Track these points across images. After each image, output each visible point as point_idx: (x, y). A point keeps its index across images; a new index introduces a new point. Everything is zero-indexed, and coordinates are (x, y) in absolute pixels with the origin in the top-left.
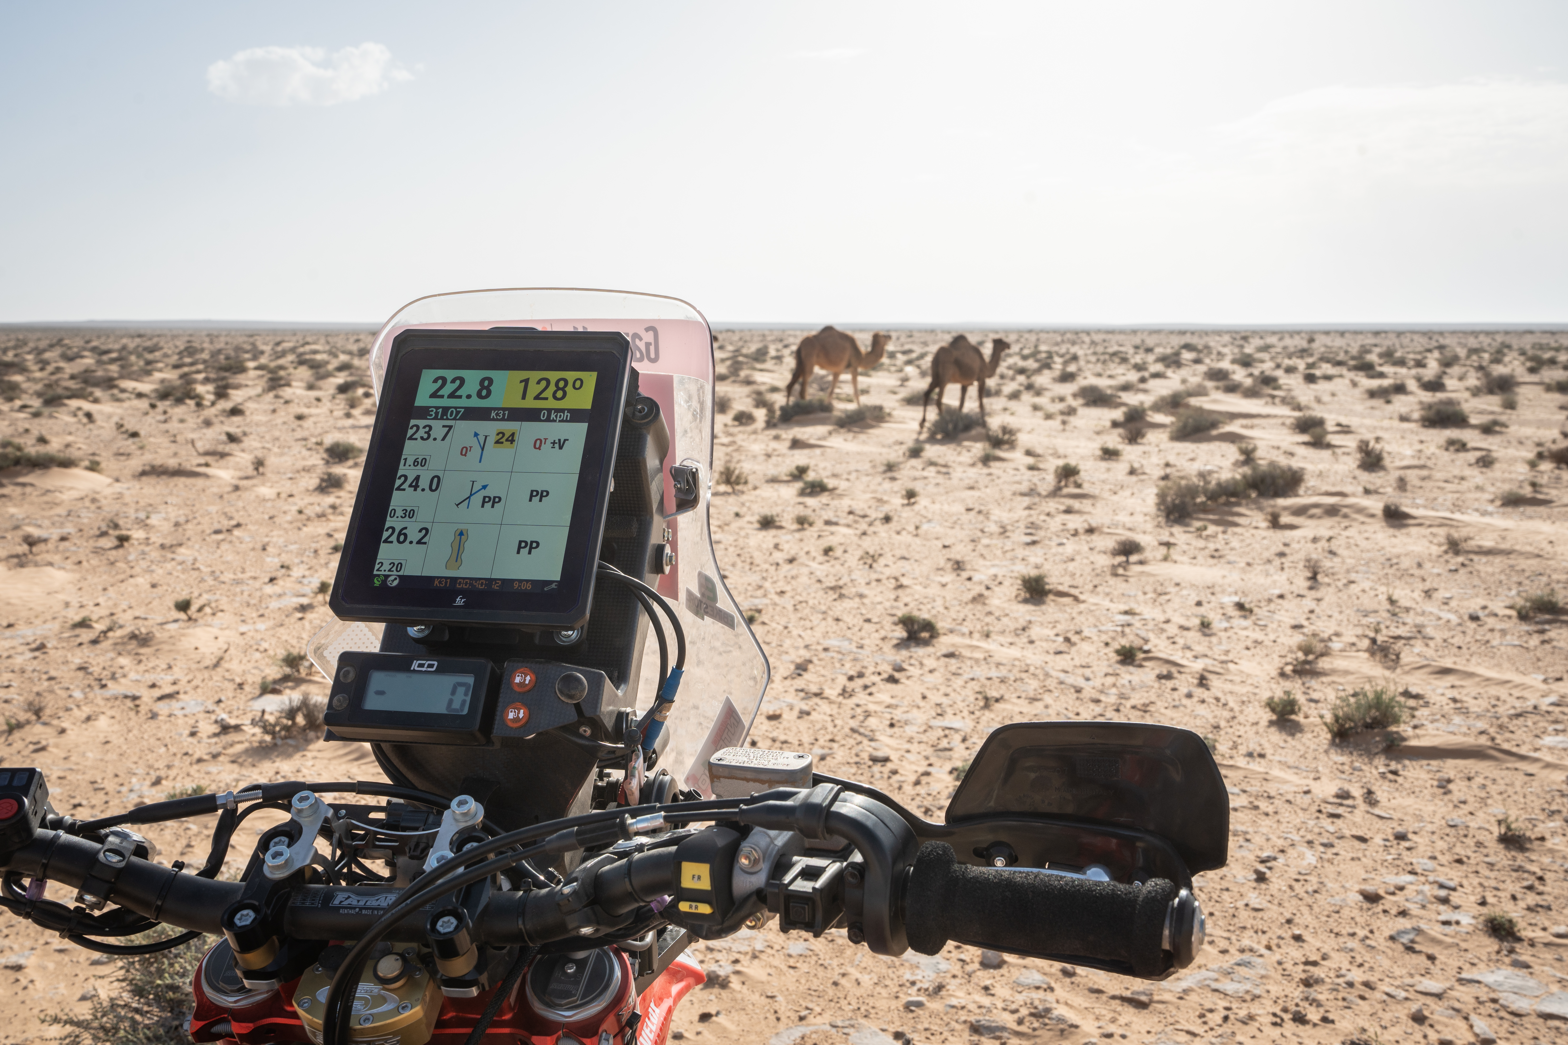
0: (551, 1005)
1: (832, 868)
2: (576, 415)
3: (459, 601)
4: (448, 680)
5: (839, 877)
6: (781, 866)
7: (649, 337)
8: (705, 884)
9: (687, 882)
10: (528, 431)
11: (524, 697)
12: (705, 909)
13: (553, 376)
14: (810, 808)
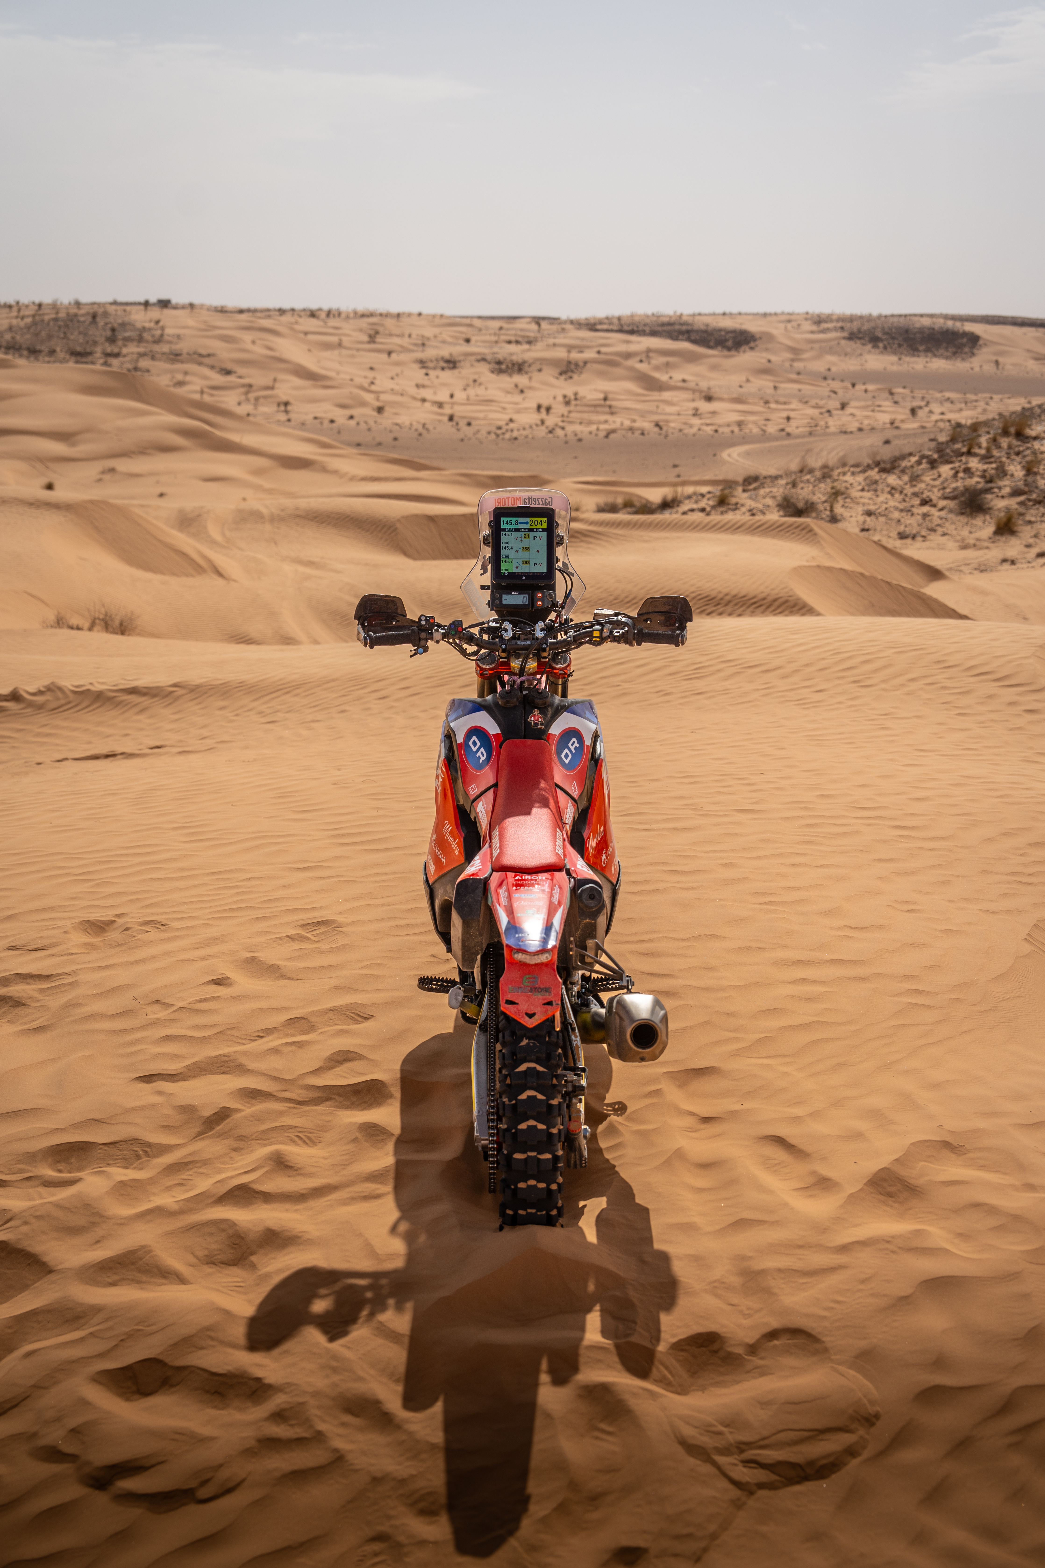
0: (557, 664)
1: (621, 631)
2: (543, 530)
3: (524, 578)
4: (522, 596)
5: (623, 633)
6: (611, 632)
7: (550, 500)
8: (598, 635)
9: (595, 635)
10: (532, 534)
11: (541, 599)
12: (598, 639)
13: (534, 519)
14: (618, 621)
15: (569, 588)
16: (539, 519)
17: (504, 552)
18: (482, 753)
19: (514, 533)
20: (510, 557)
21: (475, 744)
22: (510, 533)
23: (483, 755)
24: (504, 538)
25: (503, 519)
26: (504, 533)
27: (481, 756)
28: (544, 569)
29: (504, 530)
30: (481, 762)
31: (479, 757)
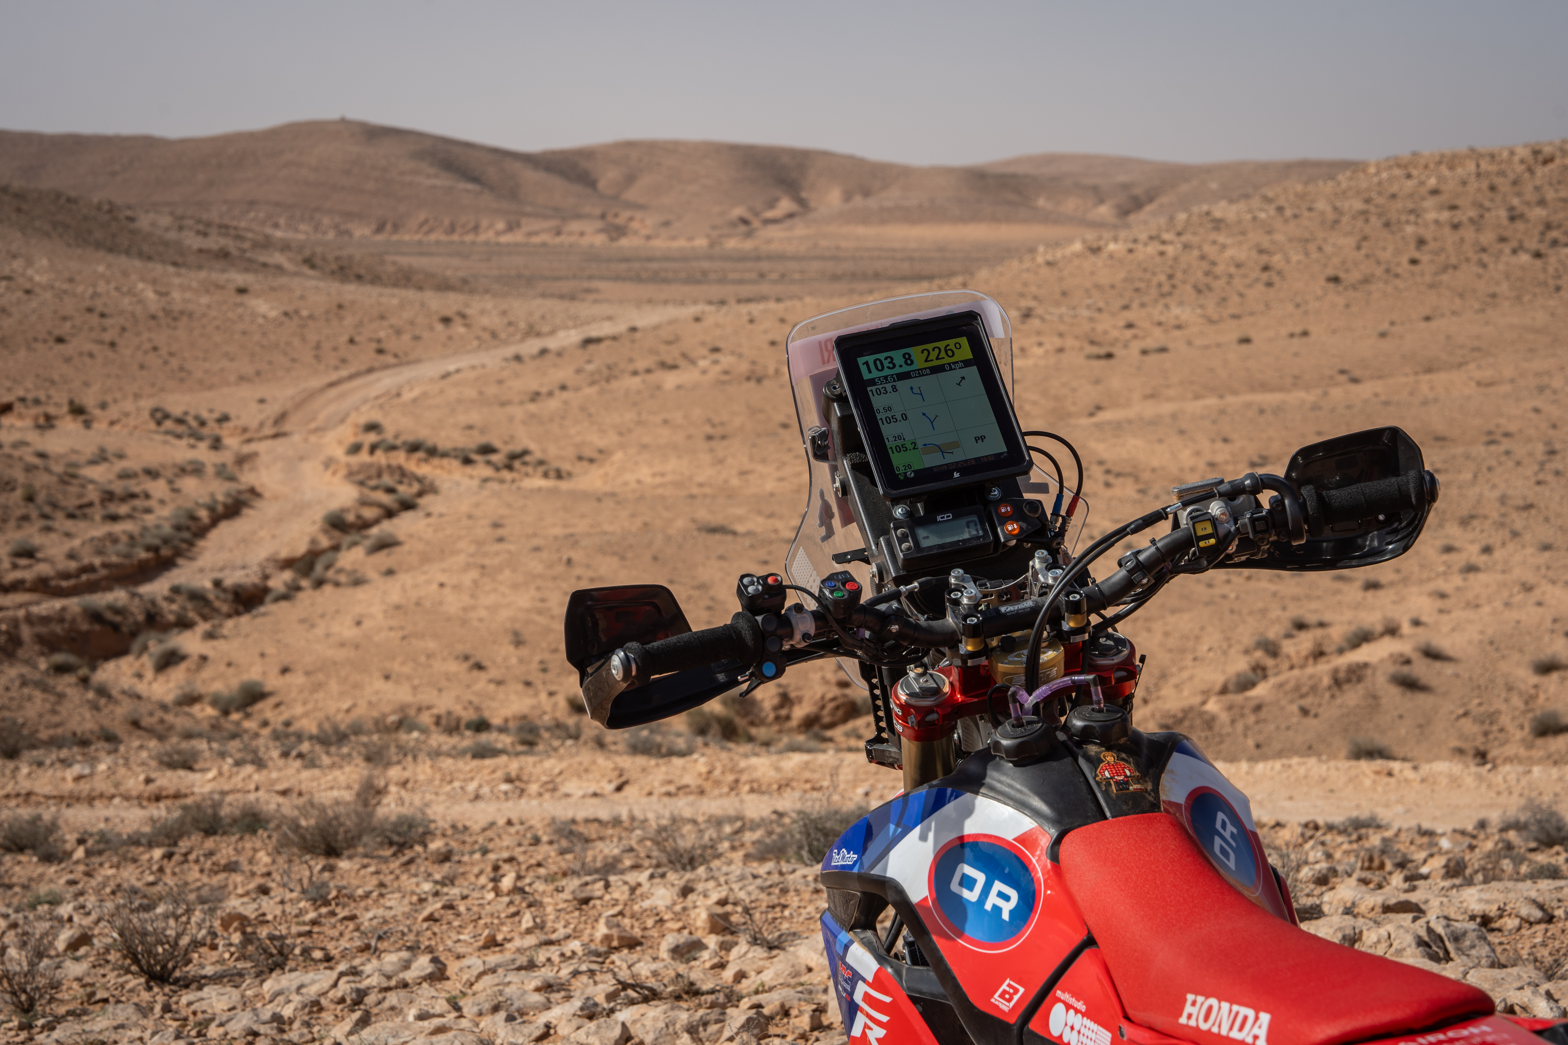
2: (967, 363)
3: (957, 474)
10: (943, 378)
11: (1013, 518)
12: (1212, 541)
13: (942, 344)
15: (1071, 482)
16: (951, 342)
17: (888, 431)
18: (1001, 895)
19: (899, 384)
20: (909, 437)
21: (968, 882)
22: (889, 387)
23: (1007, 898)
24: (878, 402)
25: (861, 360)
26: (874, 388)
27: (1000, 903)
28: (996, 445)
29: (872, 382)
30: (1006, 916)
31: (997, 909)
